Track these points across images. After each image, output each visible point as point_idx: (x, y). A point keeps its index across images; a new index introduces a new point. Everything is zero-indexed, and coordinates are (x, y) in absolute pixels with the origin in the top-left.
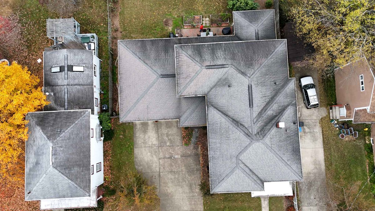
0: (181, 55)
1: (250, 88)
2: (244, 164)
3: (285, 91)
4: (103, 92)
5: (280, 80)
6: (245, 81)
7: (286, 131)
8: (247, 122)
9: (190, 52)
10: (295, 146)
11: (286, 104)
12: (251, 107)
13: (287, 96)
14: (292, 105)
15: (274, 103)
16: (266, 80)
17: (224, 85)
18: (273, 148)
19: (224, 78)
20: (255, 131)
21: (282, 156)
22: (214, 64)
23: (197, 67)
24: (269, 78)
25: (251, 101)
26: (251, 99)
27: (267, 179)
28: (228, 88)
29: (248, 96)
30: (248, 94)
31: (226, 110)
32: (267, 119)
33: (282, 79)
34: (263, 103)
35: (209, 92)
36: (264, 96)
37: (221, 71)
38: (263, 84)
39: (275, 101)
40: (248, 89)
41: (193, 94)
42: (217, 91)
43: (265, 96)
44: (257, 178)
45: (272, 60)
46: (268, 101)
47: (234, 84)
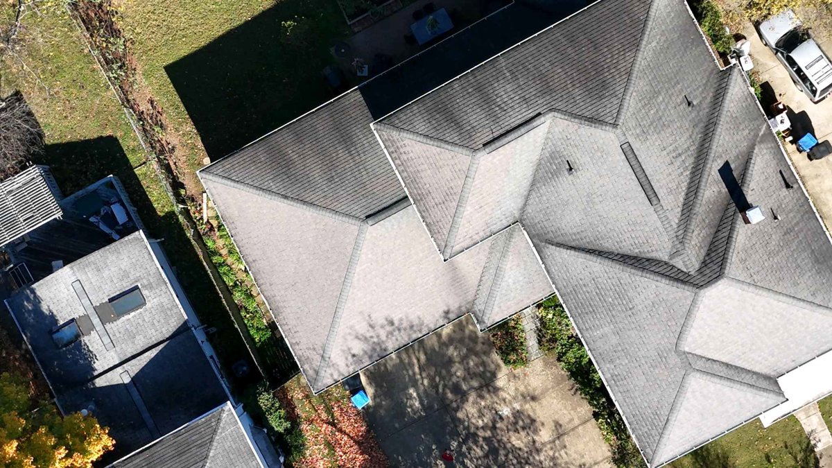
0: (402, 143)
1: (629, 153)
2: (704, 357)
3: (725, 113)
5: (698, 89)
6: (606, 138)
7: (776, 218)
8: (660, 248)
9: (421, 126)
11: (744, 145)
12: (655, 202)
13: (736, 124)
15: (710, 162)
16: (662, 108)
17: (555, 174)
18: (758, 284)
19: (548, 155)
20: (694, 260)
21: (792, 291)
22: (501, 131)
23: (460, 157)
24: (666, 101)
25: (647, 187)
26: (645, 183)
27: (782, 367)
28: (570, 178)
29: (634, 177)
30: (630, 170)
31: (592, 239)
32: (711, 215)
33: (704, 82)
34: (682, 177)
35: (523, 210)
36: (674, 155)
37: (531, 140)
38: (659, 124)
39: (712, 155)
40: (624, 157)
41: (482, 234)
42: (544, 198)
43: (680, 155)
44: (754, 376)
45: (654, 44)
46: (693, 163)
47: (578, 158)
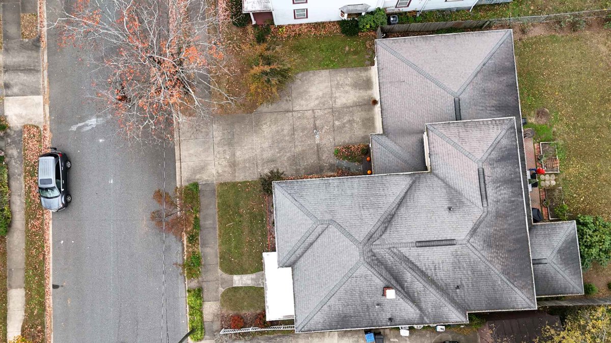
0: (499, 128)
1: (450, 242)
2: (322, 233)
3: (446, 303)
4: (418, 15)
5: (464, 295)
6: (461, 235)
7: (378, 305)
8: (390, 237)
9: (505, 142)
10: (353, 319)
11: (423, 305)
12: (417, 244)
13: (437, 307)
14: (421, 316)
15: (424, 284)
16: (464, 271)
17: (450, 200)
18: (350, 279)
19: (463, 200)
20: (378, 251)
21: (337, 295)
22: (487, 182)
23: (480, 155)
24: (467, 275)
25: (428, 244)
26: (430, 244)
27: (297, 272)
28: (446, 207)
29: (435, 239)
30: (440, 239)
31: (408, 204)
32: (396, 271)
33: (466, 300)
34: (423, 265)
35: (437, 176)
36: (437, 266)
37: (475, 195)
38: (457, 265)
39: (427, 287)
40: (448, 238)
41: (432, 149)
42: (439, 189)
43: (435, 269)
44: (299, 256)
45: (499, 282)
46: (427, 274)
47: (455, 217)
